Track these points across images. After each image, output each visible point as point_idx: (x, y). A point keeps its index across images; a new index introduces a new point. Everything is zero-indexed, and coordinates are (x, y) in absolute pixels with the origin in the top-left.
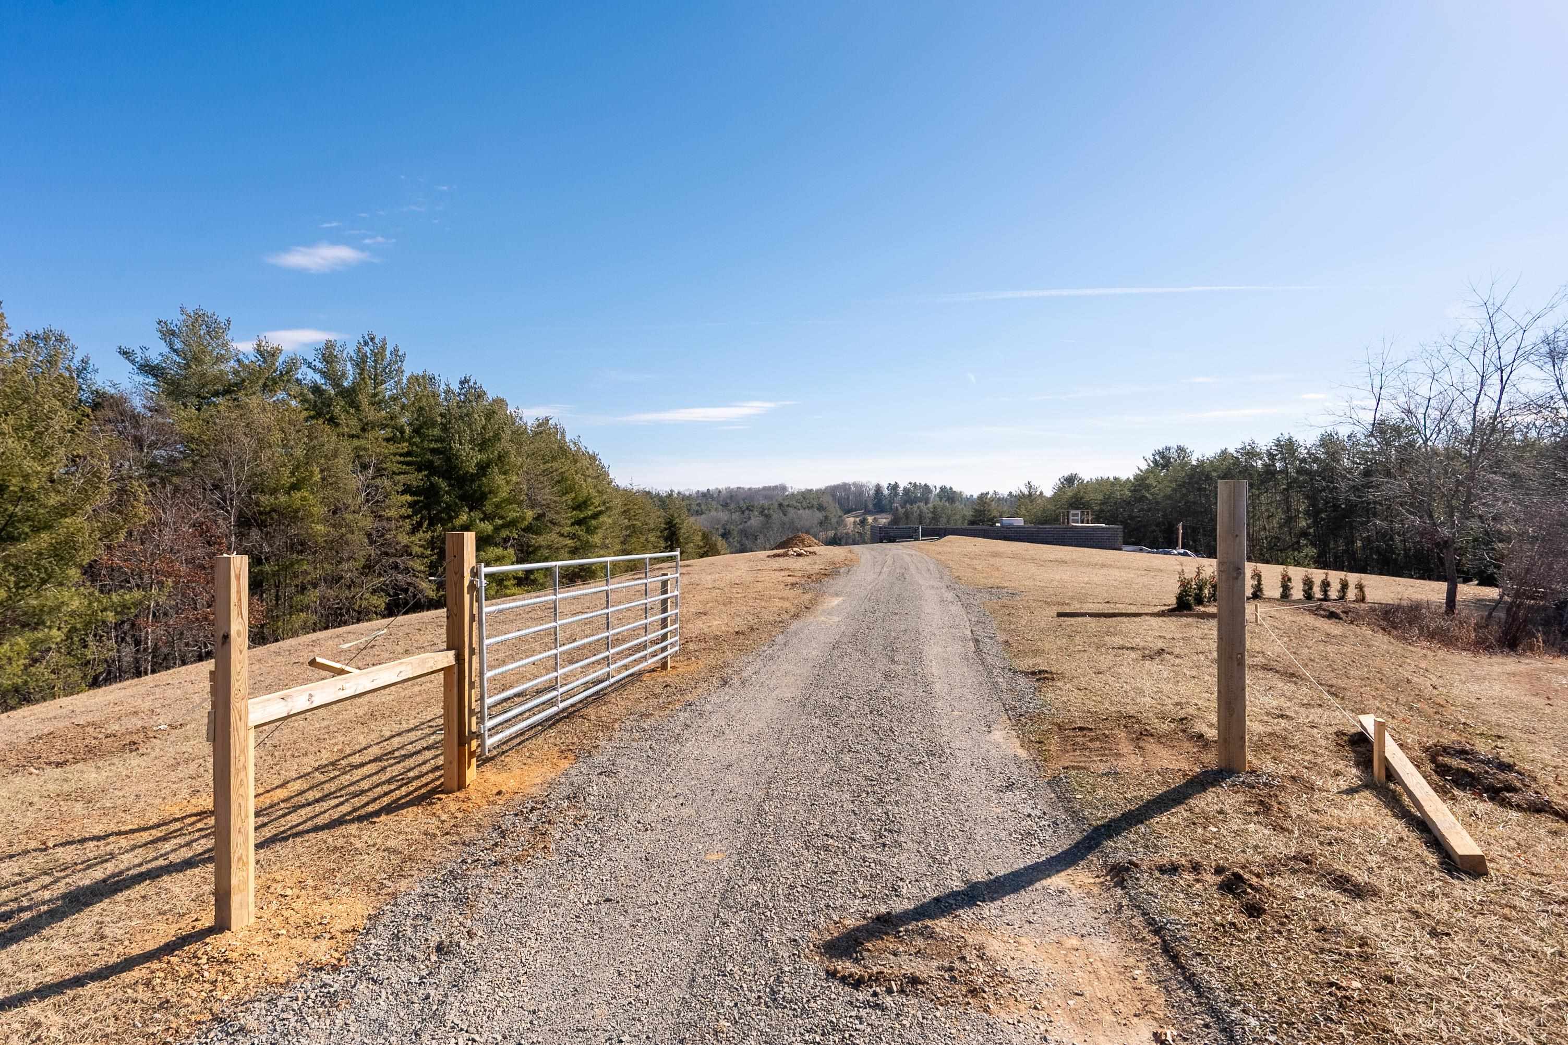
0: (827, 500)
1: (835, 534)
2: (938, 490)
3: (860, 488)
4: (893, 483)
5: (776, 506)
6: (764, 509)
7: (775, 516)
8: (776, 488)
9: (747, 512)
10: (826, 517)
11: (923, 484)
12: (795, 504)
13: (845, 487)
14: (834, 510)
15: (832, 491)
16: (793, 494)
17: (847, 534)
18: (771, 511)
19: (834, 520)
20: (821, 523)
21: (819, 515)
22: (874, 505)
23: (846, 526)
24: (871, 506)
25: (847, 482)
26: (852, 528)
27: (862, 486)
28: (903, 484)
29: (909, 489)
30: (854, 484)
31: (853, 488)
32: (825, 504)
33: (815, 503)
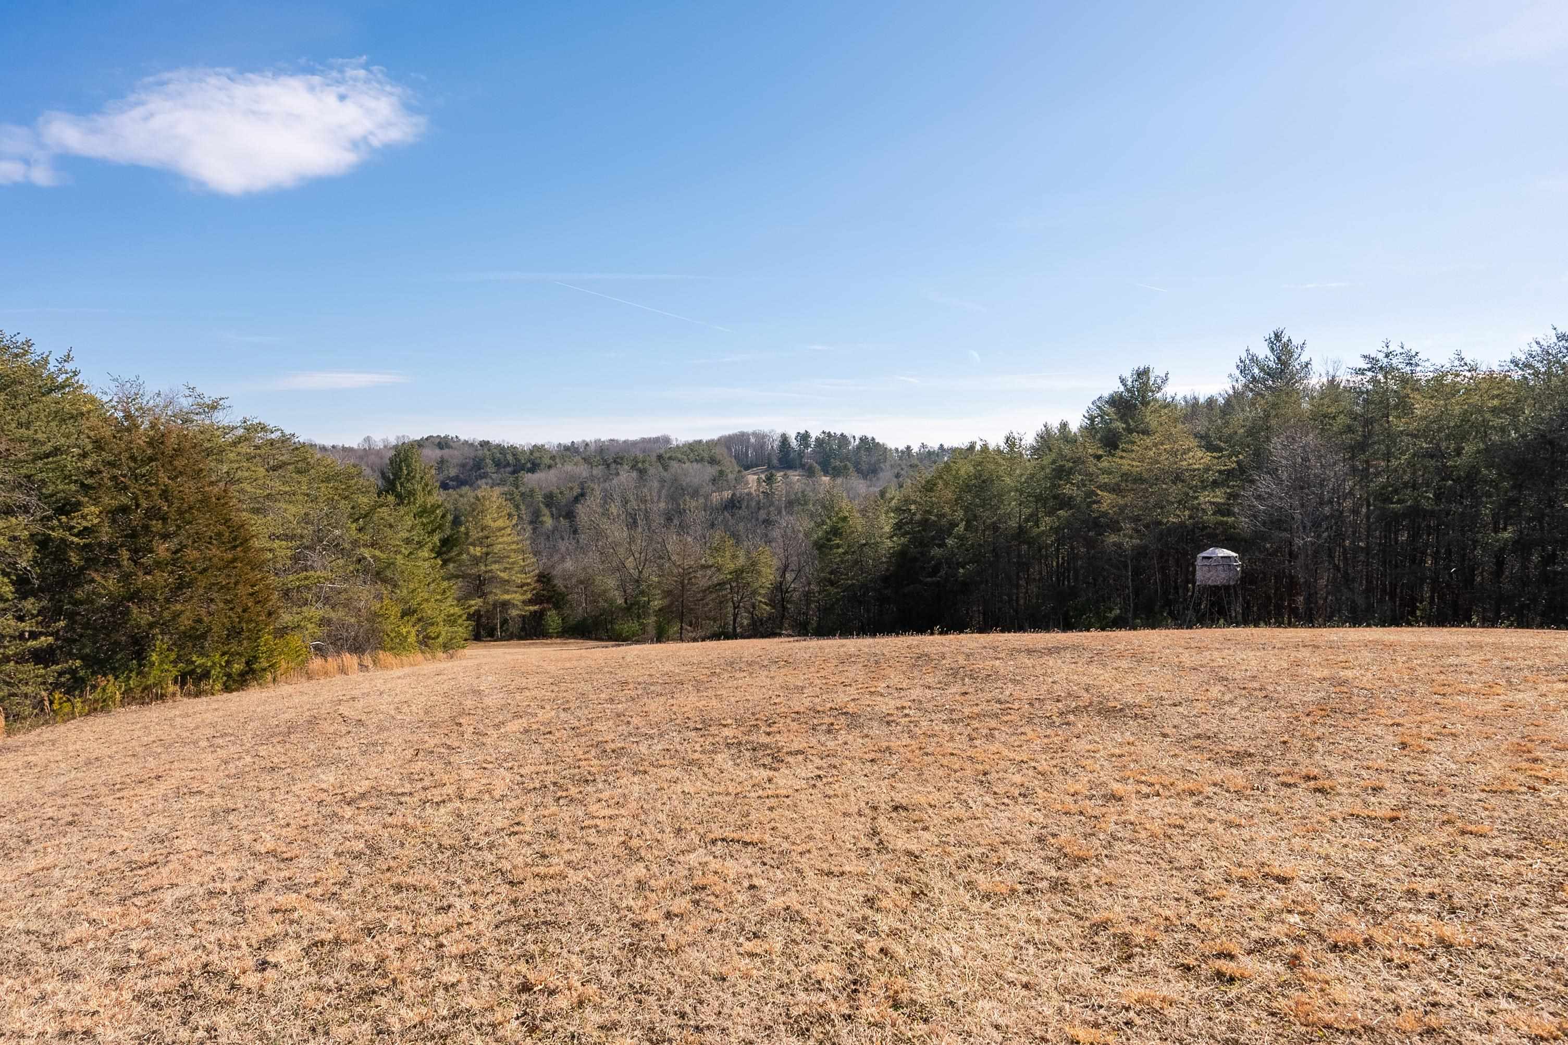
0: (718, 452)
1: (733, 495)
2: (857, 442)
3: (761, 438)
4: (802, 432)
5: (654, 459)
6: (637, 462)
7: (652, 471)
8: (657, 440)
9: (613, 466)
10: (721, 473)
11: (839, 433)
12: (679, 456)
13: (742, 438)
14: (731, 467)
15: (728, 442)
16: (678, 446)
17: (749, 494)
18: (647, 465)
19: (731, 477)
20: (714, 481)
21: (712, 471)
22: (780, 460)
23: (747, 483)
24: (775, 461)
25: (745, 431)
26: (754, 488)
27: (764, 436)
28: (815, 434)
29: (823, 440)
30: (754, 434)
31: (752, 440)
32: (719, 457)
33: (706, 455)
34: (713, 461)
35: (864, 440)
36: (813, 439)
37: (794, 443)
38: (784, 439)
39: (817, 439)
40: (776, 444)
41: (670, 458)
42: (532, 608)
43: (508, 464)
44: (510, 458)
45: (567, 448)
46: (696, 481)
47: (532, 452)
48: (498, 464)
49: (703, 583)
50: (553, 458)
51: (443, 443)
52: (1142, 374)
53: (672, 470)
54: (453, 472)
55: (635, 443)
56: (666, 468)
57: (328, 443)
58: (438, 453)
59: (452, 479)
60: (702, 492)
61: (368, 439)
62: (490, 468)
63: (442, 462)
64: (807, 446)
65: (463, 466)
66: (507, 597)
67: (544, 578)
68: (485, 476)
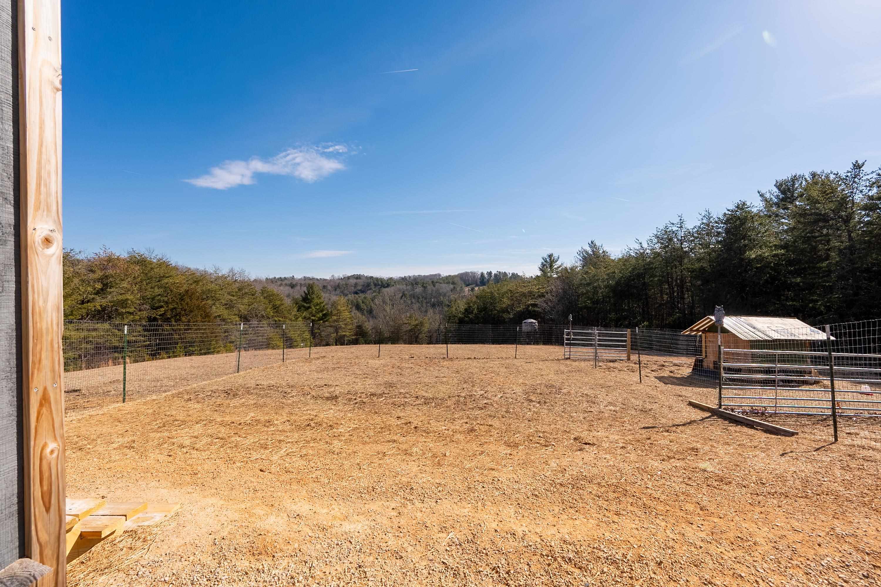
0: (456, 279)
2: (511, 275)
3: (473, 274)
4: (489, 271)
5: (431, 282)
6: (425, 284)
7: (429, 287)
8: (435, 275)
9: (416, 285)
10: (455, 288)
11: (503, 272)
12: (441, 281)
13: (466, 274)
14: (460, 284)
15: (461, 276)
19: (459, 289)
20: (452, 291)
21: (452, 287)
23: (464, 291)
24: (479, 283)
27: (475, 273)
28: (494, 272)
29: (497, 274)
30: (471, 273)
32: (456, 282)
33: (451, 281)
34: (453, 283)
35: (513, 274)
36: (493, 274)
37: (486, 276)
38: (482, 274)
39: (495, 274)
40: (479, 276)
41: (437, 282)
42: (353, 337)
43: (379, 285)
44: (380, 283)
45: (402, 279)
46: (445, 291)
47: (388, 280)
48: (375, 285)
49: (405, 329)
50: (395, 282)
51: (358, 277)
52: (550, 256)
53: (436, 287)
54: (359, 288)
55: (427, 277)
56: (434, 286)
57: (319, 278)
58: (355, 281)
59: (359, 290)
60: (447, 294)
61: (333, 276)
62: (373, 286)
63: (356, 284)
64: (491, 276)
65: (363, 286)
66: (344, 333)
67: (359, 327)
68: (371, 289)
